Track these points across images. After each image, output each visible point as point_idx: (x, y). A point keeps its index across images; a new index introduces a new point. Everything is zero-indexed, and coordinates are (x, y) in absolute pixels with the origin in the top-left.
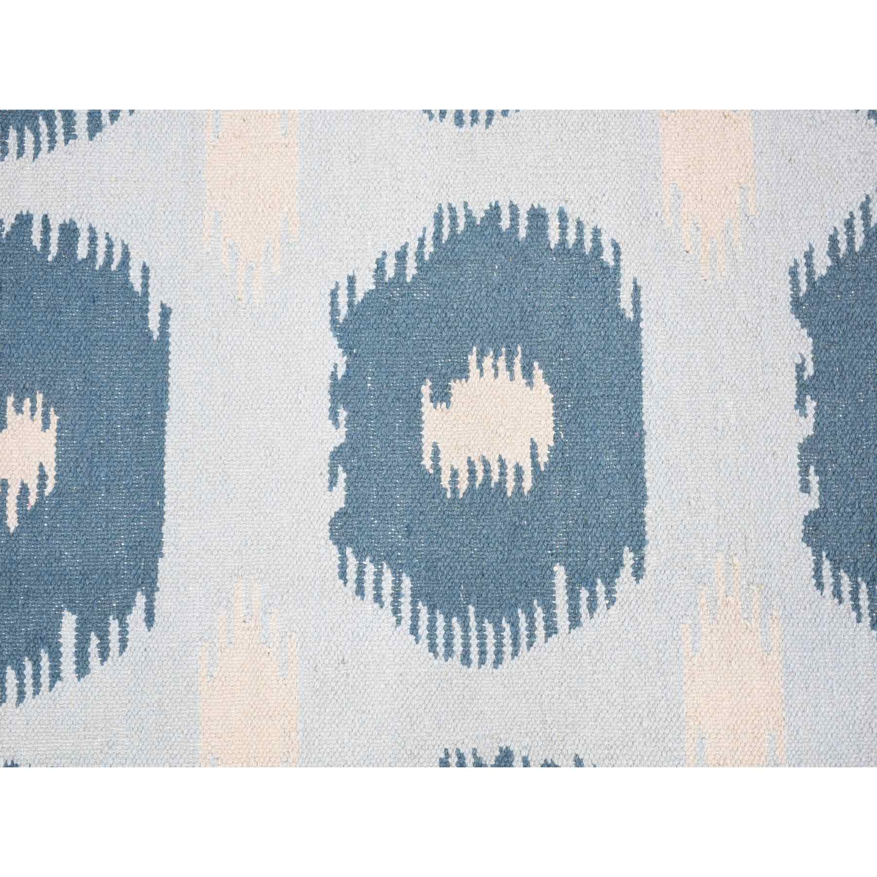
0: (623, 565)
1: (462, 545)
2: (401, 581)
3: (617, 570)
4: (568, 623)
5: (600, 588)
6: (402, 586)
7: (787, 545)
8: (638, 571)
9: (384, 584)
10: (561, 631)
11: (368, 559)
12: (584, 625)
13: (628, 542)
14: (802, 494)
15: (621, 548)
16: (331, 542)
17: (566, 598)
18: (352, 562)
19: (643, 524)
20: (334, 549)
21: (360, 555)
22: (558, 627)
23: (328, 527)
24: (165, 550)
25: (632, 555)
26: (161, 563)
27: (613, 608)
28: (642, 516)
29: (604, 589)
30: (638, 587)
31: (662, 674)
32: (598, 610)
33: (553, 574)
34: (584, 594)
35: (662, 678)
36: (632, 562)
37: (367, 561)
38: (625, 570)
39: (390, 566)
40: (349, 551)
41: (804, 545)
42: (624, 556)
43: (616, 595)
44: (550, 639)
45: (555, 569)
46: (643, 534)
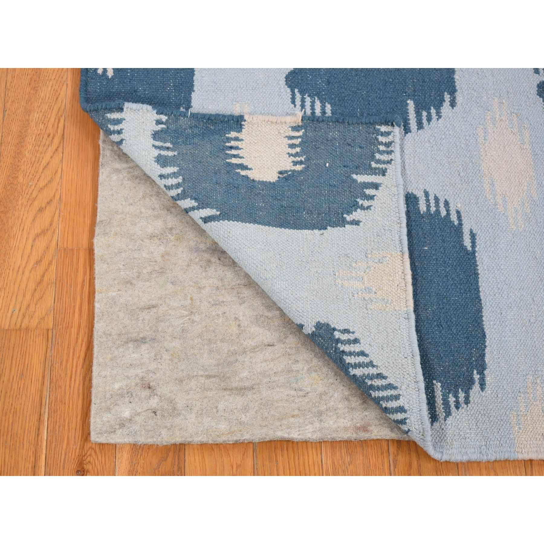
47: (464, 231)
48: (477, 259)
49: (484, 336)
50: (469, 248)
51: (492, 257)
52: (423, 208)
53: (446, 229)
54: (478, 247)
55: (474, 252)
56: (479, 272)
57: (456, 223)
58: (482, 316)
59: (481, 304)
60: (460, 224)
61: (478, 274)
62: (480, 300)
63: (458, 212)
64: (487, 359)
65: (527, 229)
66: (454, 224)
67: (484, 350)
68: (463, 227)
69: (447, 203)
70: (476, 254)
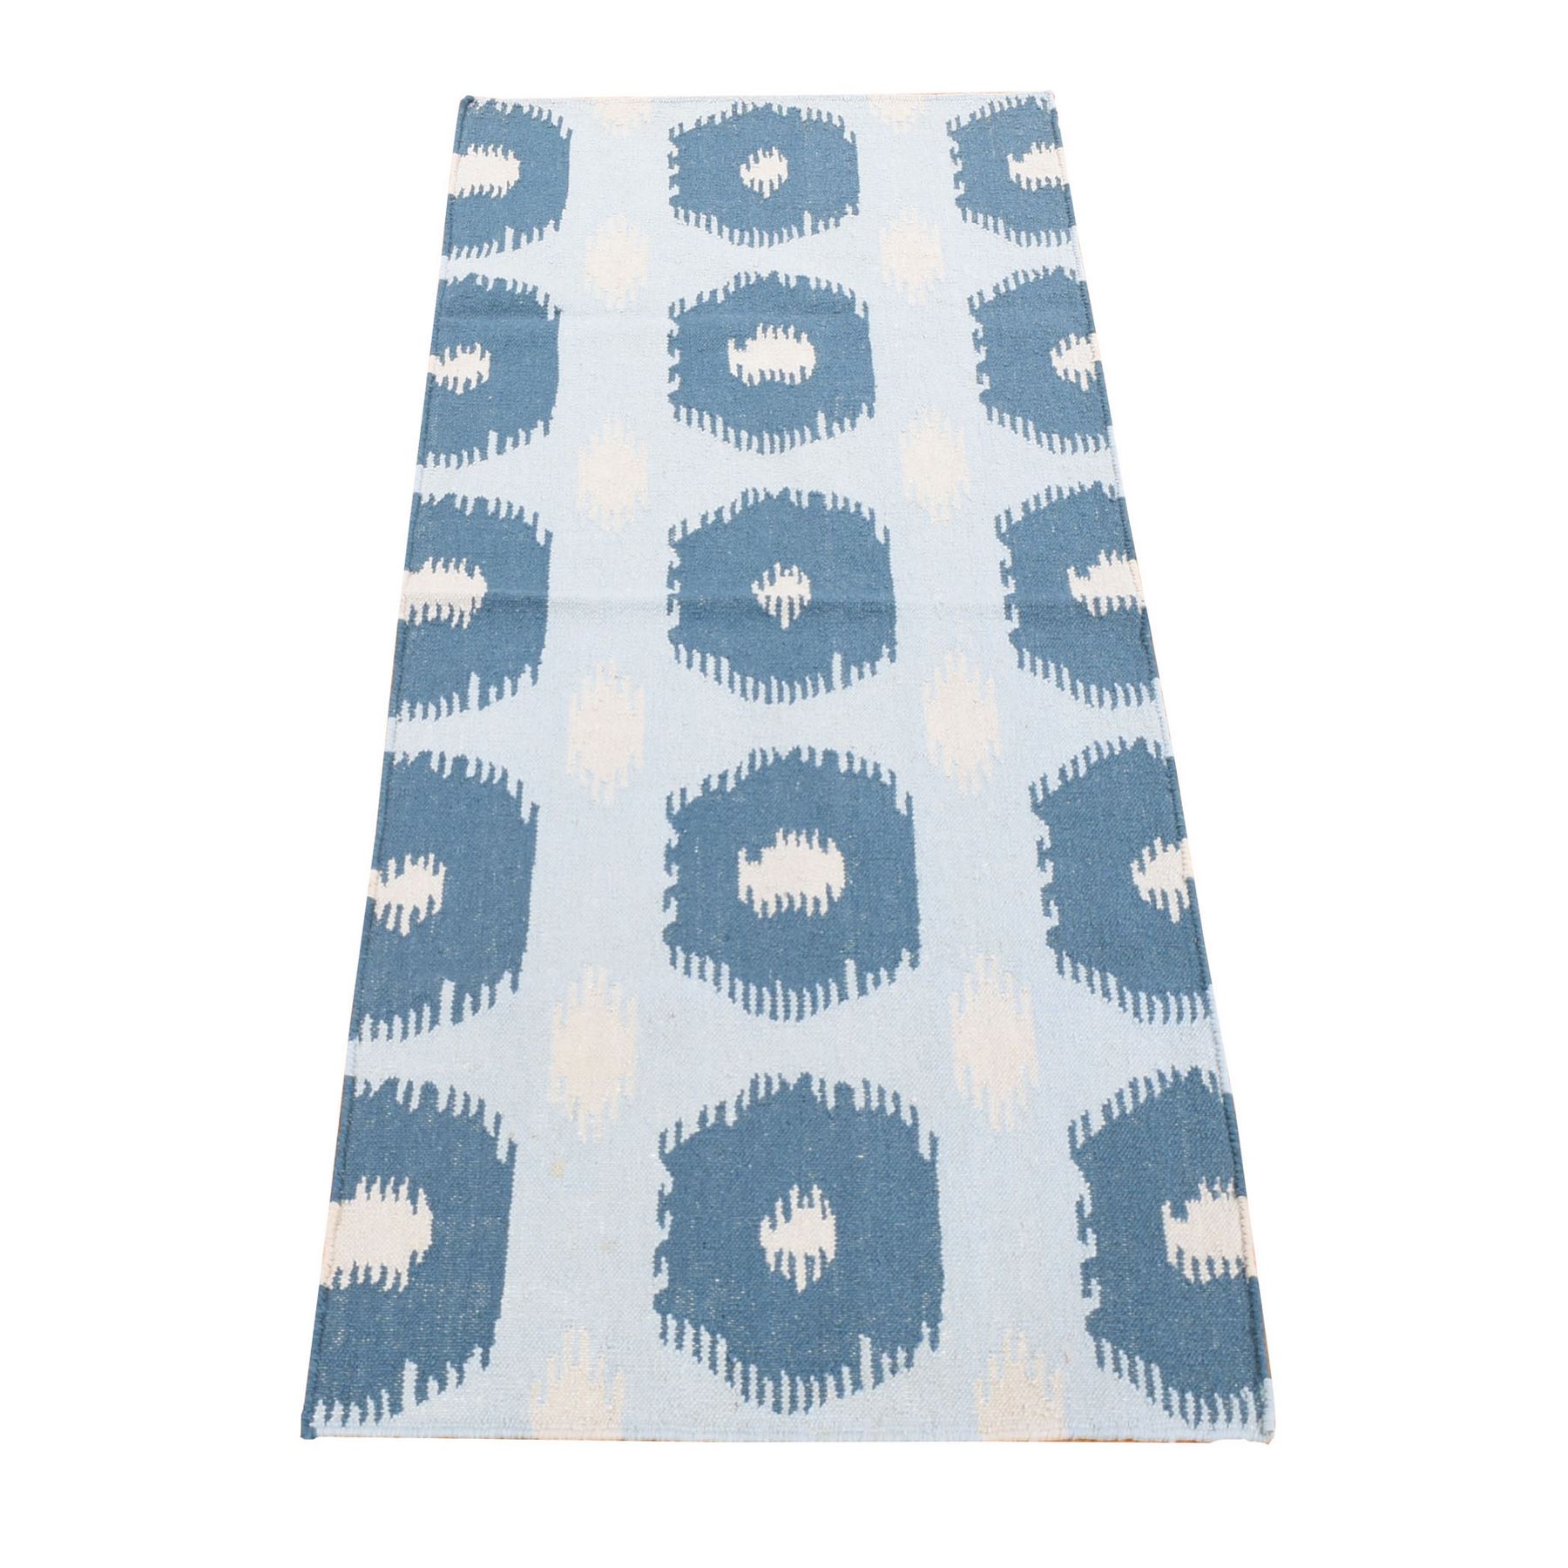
0: (901, 960)
1: (771, 946)
2: (720, 967)
3: (897, 963)
4: (857, 993)
5: (883, 973)
6: (722, 969)
7: (1034, 948)
8: (914, 963)
9: (706, 968)
10: (851, 998)
11: (694, 953)
12: (871, 994)
13: (906, 945)
14: (1044, 917)
15: (900, 949)
16: (664, 943)
17: (856, 978)
18: (681, 956)
19: (918, 935)
20: (667, 948)
21: (687, 951)
22: (849, 994)
23: (662, 934)
24: (528, 947)
25: (909, 953)
26: (524, 956)
27: (893, 984)
28: (916, 930)
29: (886, 973)
30: (914, 972)
31: (935, 1027)
32: (882, 985)
33: (844, 965)
34: (870, 976)
35: (935, 1029)
36: (909, 958)
37: (693, 955)
38: (903, 962)
39: (712, 958)
40: (678, 948)
41: (1048, 947)
42: (903, 954)
43: (896, 977)
44: (842, 1003)
45: (847, 962)
46: (917, 941)
47: (920, 1133)
48: (938, 1172)
49: (941, 1275)
50: (927, 1157)
51: (960, 1169)
52: (859, 1102)
53: (892, 1131)
54: (940, 1155)
55: (933, 1162)
56: (940, 1189)
57: (909, 1122)
58: (939, 1249)
59: (940, 1233)
60: (916, 1124)
61: (938, 1192)
62: (939, 1227)
63: (913, 1108)
64: (943, 1308)
65: (1020, 1128)
66: (905, 1124)
67: (940, 1295)
68: (920, 1128)
69: (896, 1097)
70: (937, 1165)
